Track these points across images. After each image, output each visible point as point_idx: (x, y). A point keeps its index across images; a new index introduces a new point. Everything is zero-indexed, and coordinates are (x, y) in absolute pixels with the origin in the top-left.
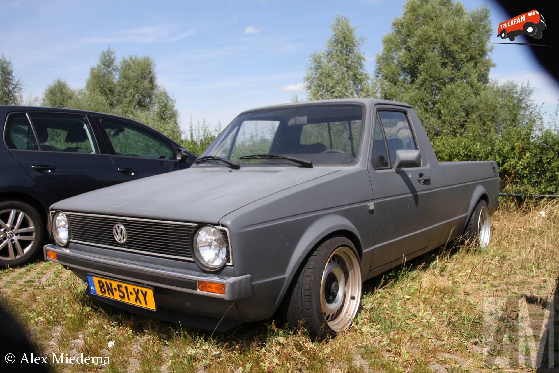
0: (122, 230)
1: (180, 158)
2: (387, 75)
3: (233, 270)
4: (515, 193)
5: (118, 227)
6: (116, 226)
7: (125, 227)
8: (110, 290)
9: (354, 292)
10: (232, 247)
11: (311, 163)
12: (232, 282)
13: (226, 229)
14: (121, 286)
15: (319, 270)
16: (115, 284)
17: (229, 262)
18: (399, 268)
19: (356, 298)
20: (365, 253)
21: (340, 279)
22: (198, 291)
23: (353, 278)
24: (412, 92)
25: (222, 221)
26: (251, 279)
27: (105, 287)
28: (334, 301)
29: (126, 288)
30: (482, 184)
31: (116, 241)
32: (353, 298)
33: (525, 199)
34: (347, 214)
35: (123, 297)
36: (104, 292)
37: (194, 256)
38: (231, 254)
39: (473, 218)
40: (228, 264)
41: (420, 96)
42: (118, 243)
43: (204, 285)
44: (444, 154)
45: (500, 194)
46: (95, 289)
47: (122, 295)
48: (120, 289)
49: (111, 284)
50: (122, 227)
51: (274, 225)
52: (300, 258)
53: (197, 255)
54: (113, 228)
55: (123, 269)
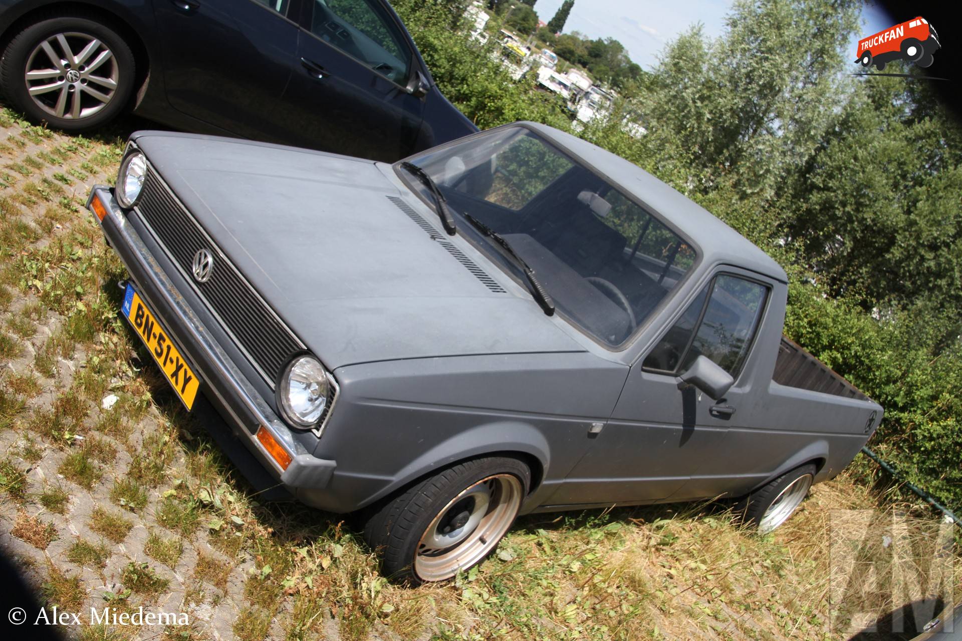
0: (207, 263)
1: (412, 90)
2: (875, 85)
3: (316, 444)
4: (888, 463)
5: (206, 256)
6: (204, 251)
7: (214, 263)
8: (148, 329)
9: (490, 534)
10: (331, 415)
11: (553, 310)
12: (302, 463)
13: (337, 388)
14: (164, 341)
15: (446, 495)
16: (157, 329)
17: (318, 430)
18: (596, 512)
19: (487, 544)
20: (545, 485)
21: (477, 510)
22: (255, 438)
23: (501, 515)
24: (895, 139)
25: (340, 373)
26: (335, 469)
27: (144, 320)
28: (451, 534)
29: (169, 348)
30: (830, 440)
31: (192, 269)
32: (482, 540)
33: (894, 484)
34: (546, 429)
35: (159, 355)
36: (140, 325)
37: (278, 382)
38: (327, 418)
39: (775, 484)
40: (314, 431)
41: (902, 156)
42: (192, 274)
43: (266, 435)
44: (826, 333)
45: (866, 449)
46: (130, 309)
47: (159, 351)
48: (161, 342)
49: (152, 324)
50: (210, 259)
51: (414, 411)
52: (430, 466)
53: (283, 383)
54: (198, 250)
55: (178, 322)
